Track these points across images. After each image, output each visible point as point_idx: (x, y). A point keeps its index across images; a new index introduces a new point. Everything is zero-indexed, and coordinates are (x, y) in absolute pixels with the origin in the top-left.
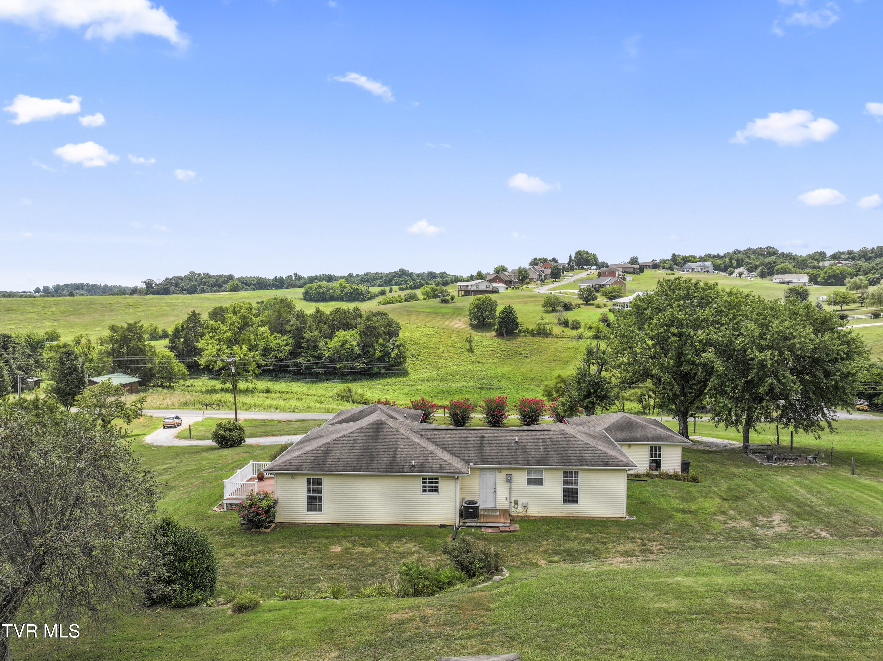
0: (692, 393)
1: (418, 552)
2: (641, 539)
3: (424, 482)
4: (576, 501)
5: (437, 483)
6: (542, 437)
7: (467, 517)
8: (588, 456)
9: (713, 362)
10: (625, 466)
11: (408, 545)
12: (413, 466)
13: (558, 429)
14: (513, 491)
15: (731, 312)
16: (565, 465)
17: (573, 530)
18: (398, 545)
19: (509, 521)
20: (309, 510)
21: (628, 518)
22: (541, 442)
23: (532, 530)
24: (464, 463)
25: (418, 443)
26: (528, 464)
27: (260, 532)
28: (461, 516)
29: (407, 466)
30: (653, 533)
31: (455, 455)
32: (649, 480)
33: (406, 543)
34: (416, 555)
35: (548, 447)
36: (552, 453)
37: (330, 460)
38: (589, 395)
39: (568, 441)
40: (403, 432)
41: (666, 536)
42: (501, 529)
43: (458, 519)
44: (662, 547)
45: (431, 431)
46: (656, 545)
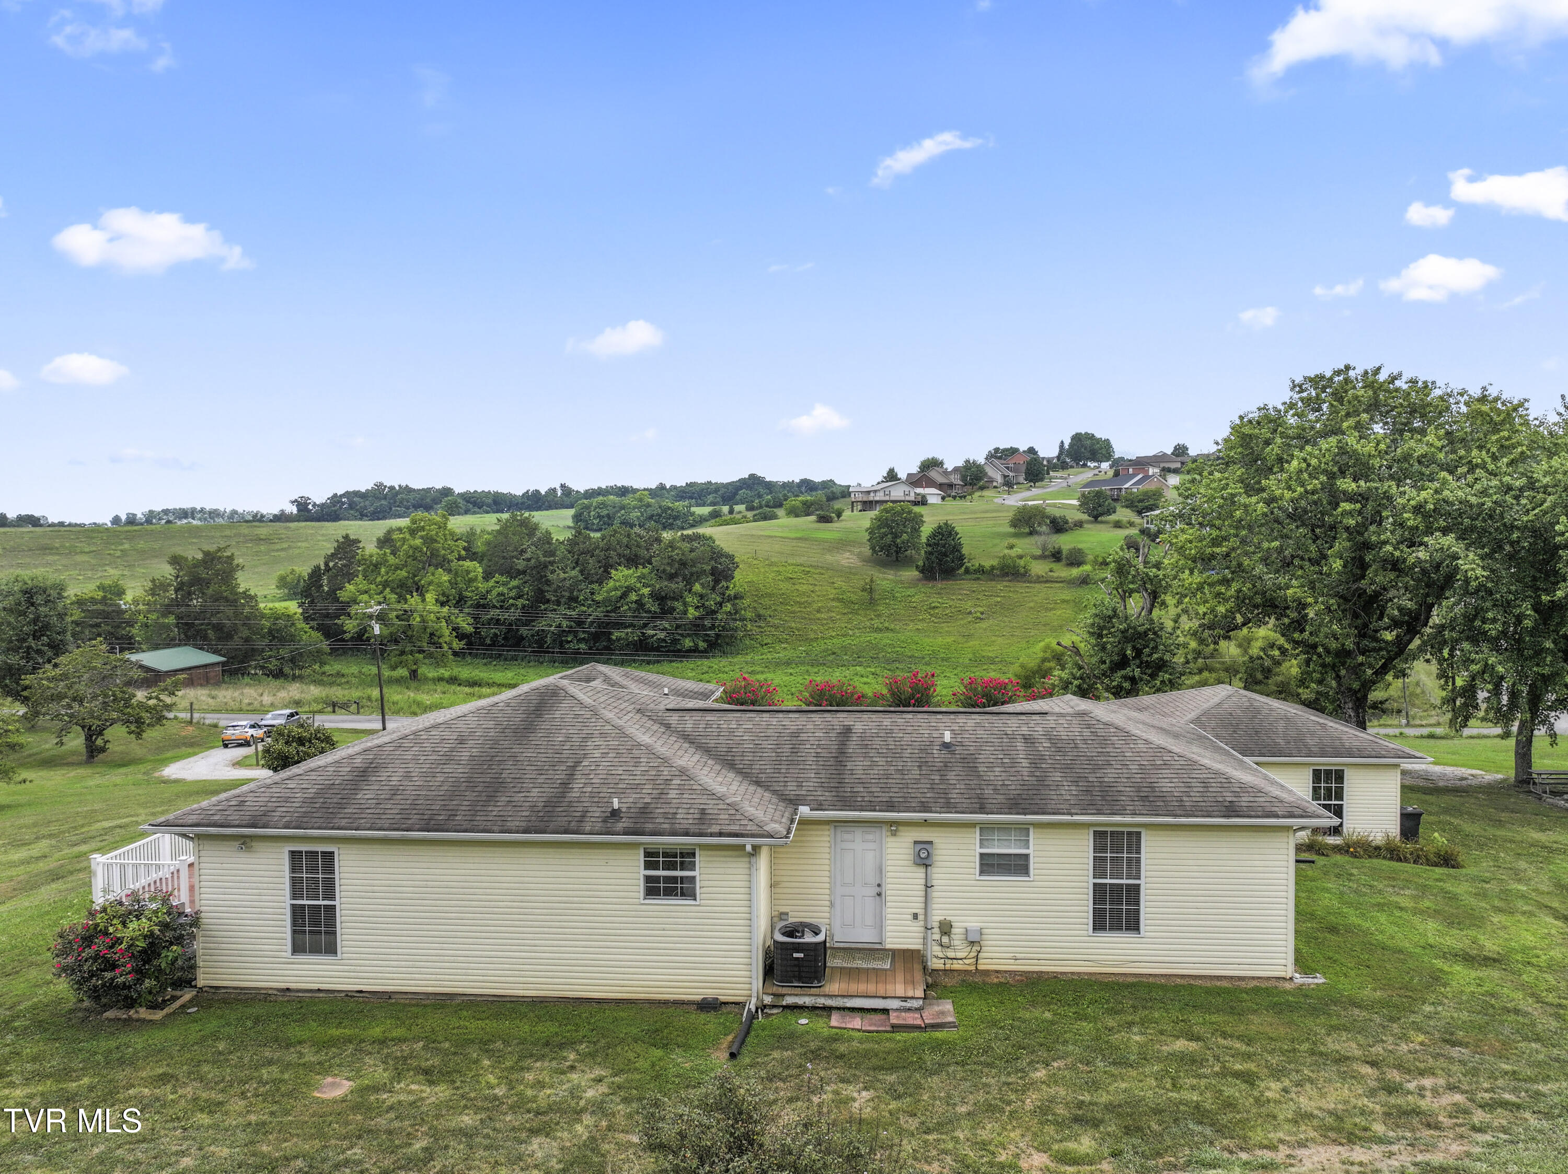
0: (1381, 649)
1: (599, 1108)
2: (1373, 1064)
3: (649, 865)
4: (1133, 925)
5: (692, 867)
6: (1025, 730)
7: (786, 979)
8: (1167, 784)
9: (1455, 557)
10: (1291, 815)
11: (574, 1076)
12: (615, 813)
13: (1070, 710)
14: (935, 894)
15: (1494, 438)
16: (1099, 813)
17: (1130, 1024)
18: (545, 1077)
19: (920, 993)
20: (297, 949)
21: (1299, 979)
22: (1020, 745)
23: (994, 1024)
24: (781, 806)
25: (647, 747)
26: (982, 810)
27: (130, 1019)
28: (769, 971)
29: (596, 812)
30: (1404, 1038)
31: (758, 783)
32: (1321, 861)
33: (572, 1068)
34: (588, 1120)
35: (1042, 758)
36: (1057, 776)
37: (367, 795)
38: (1123, 663)
39: (1104, 741)
40: (609, 715)
41: (1455, 1052)
42: (894, 1019)
43: (757, 983)
44: (1458, 1098)
45: (697, 716)
46: (1435, 1092)
